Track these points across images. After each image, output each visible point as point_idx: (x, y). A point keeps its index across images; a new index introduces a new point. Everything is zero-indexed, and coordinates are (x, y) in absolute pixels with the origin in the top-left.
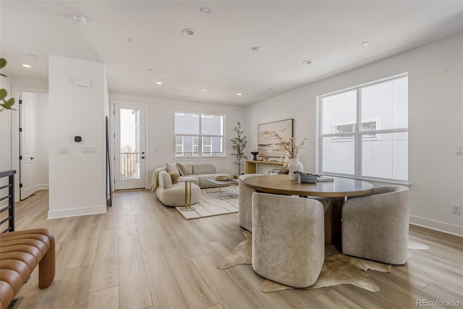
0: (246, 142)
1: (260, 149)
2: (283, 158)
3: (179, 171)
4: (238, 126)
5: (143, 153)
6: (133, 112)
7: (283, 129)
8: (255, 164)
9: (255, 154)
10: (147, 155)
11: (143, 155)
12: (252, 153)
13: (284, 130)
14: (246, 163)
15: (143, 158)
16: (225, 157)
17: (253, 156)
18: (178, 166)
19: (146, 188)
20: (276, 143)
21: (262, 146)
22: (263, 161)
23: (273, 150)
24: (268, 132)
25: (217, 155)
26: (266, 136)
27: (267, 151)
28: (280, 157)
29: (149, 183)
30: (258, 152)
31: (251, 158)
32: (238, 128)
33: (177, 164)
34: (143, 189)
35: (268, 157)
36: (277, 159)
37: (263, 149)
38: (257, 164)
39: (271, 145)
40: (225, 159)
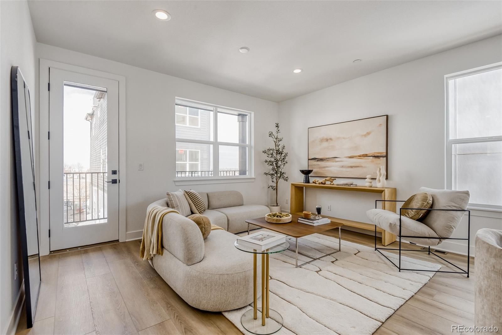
0: (286, 155)
1: (311, 165)
2: (372, 179)
3: (190, 205)
4: (274, 130)
5: (114, 172)
6: (87, 119)
7: (365, 133)
8: (303, 187)
9: (307, 173)
10: (122, 176)
11: (115, 177)
12: (303, 172)
13: (368, 134)
14: (291, 186)
15: (114, 182)
16: (254, 178)
17: (303, 176)
18: (187, 196)
19: (120, 241)
20: (349, 155)
21: (318, 161)
22: (324, 184)
23: (343, 167)
24: (331, 139)
25: (228, 174)
26: (325, 144)
27: (327, 169)
28: (366, 178)
29: (126, 231)
30: (312, 171)
31: (300, 179)
32: (275, 133)
33: (186, 192)
34: (114, 244)
35: (333, 178)
36: (355, 182)
37: (318, 165)
38: (305, 188)
39: (337, 159)
40: (253, 180)
